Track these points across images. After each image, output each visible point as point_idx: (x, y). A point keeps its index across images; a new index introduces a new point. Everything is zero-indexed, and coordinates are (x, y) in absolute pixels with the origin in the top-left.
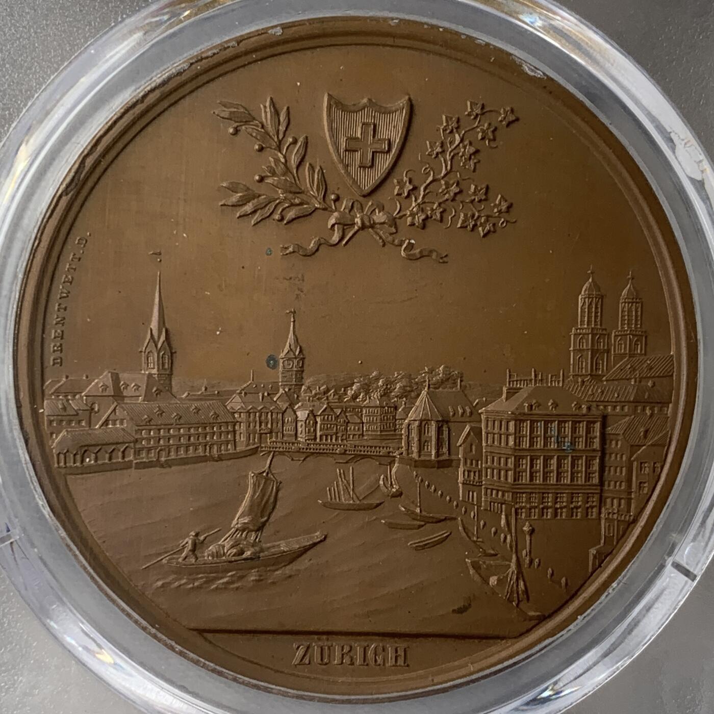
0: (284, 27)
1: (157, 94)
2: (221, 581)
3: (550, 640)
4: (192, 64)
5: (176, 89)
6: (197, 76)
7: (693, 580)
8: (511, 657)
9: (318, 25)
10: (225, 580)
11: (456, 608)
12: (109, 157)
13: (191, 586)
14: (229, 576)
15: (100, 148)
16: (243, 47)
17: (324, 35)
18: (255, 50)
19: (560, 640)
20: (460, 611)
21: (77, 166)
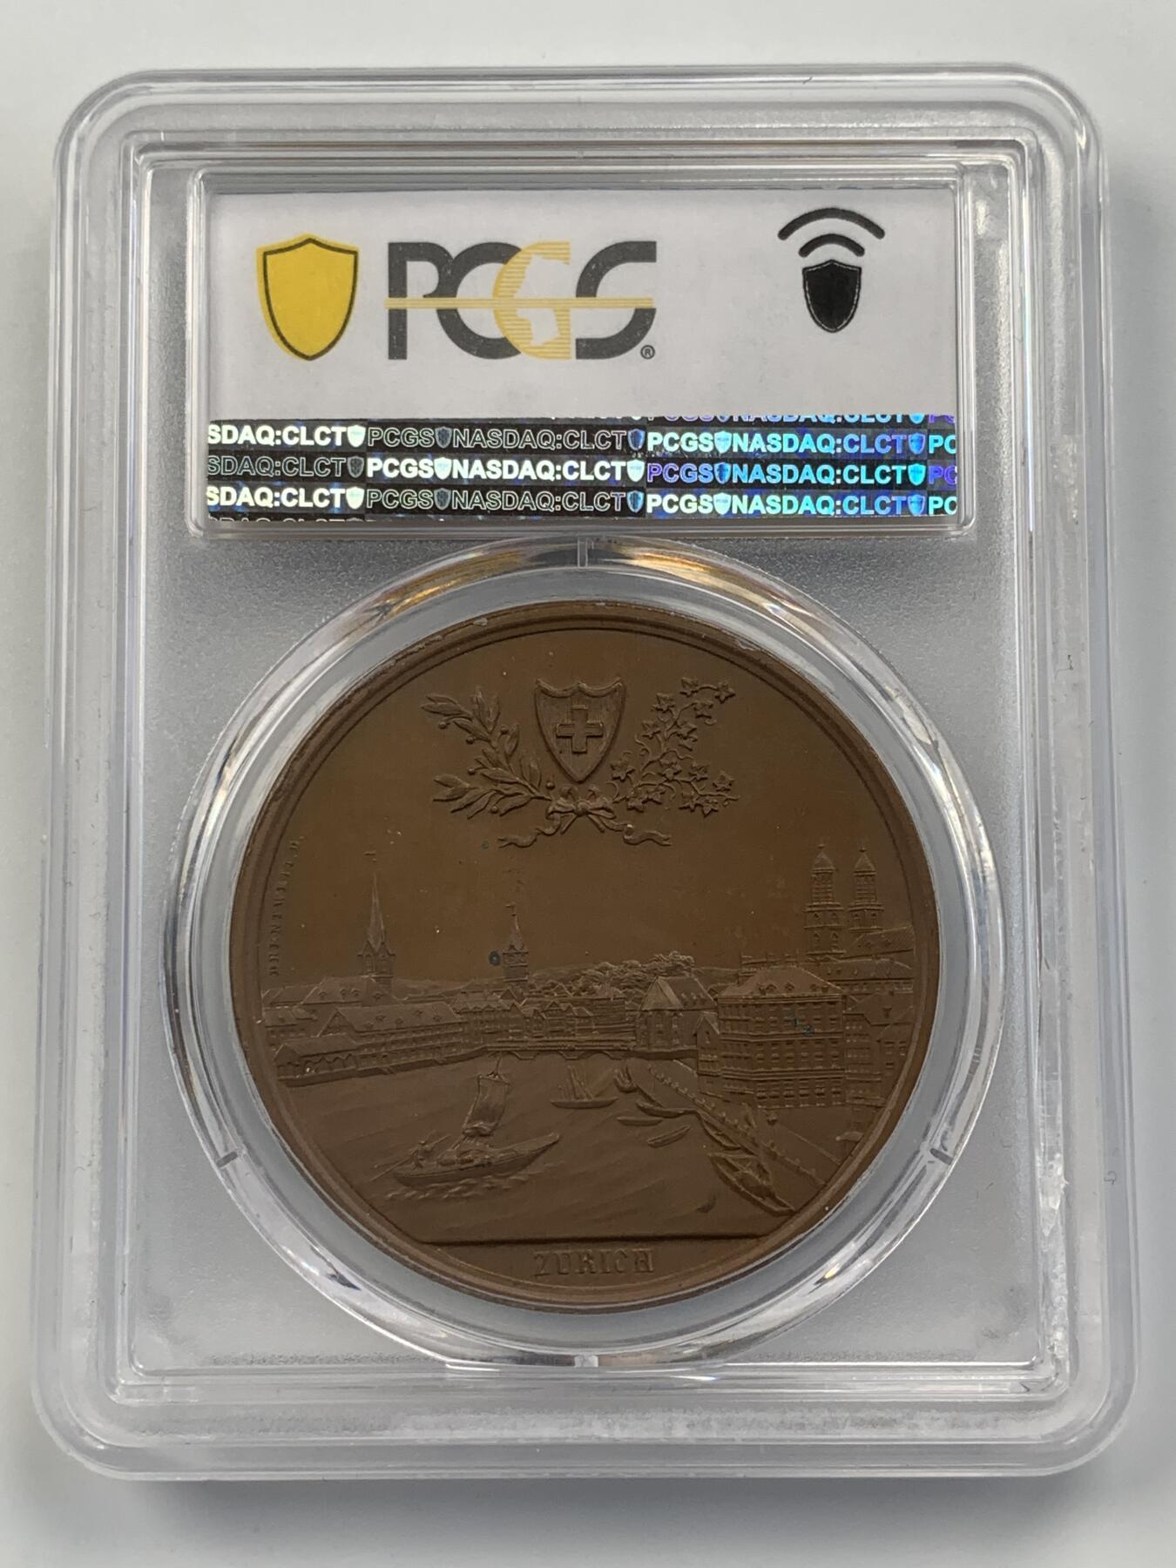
0: (490, 616)
1: (364, 693)
2: (453, 1190)
3: (802, 1235)
4: (397, 661)
5: (382, 687)
6: (402, 673)
7: (950, 1164)
8: (762, 1256)
9: (523, 613)
10: (457, 1189)
11: (699, 1206)
12: (318, 760)
13: (422, 1197)
14: (463, 1184)
15: (308, 751)
16: (450, 639)
17: (530, 623)
18: (461, 642)
19: (812, 1236)
20: (705, 1210)
21: (286, 770)
